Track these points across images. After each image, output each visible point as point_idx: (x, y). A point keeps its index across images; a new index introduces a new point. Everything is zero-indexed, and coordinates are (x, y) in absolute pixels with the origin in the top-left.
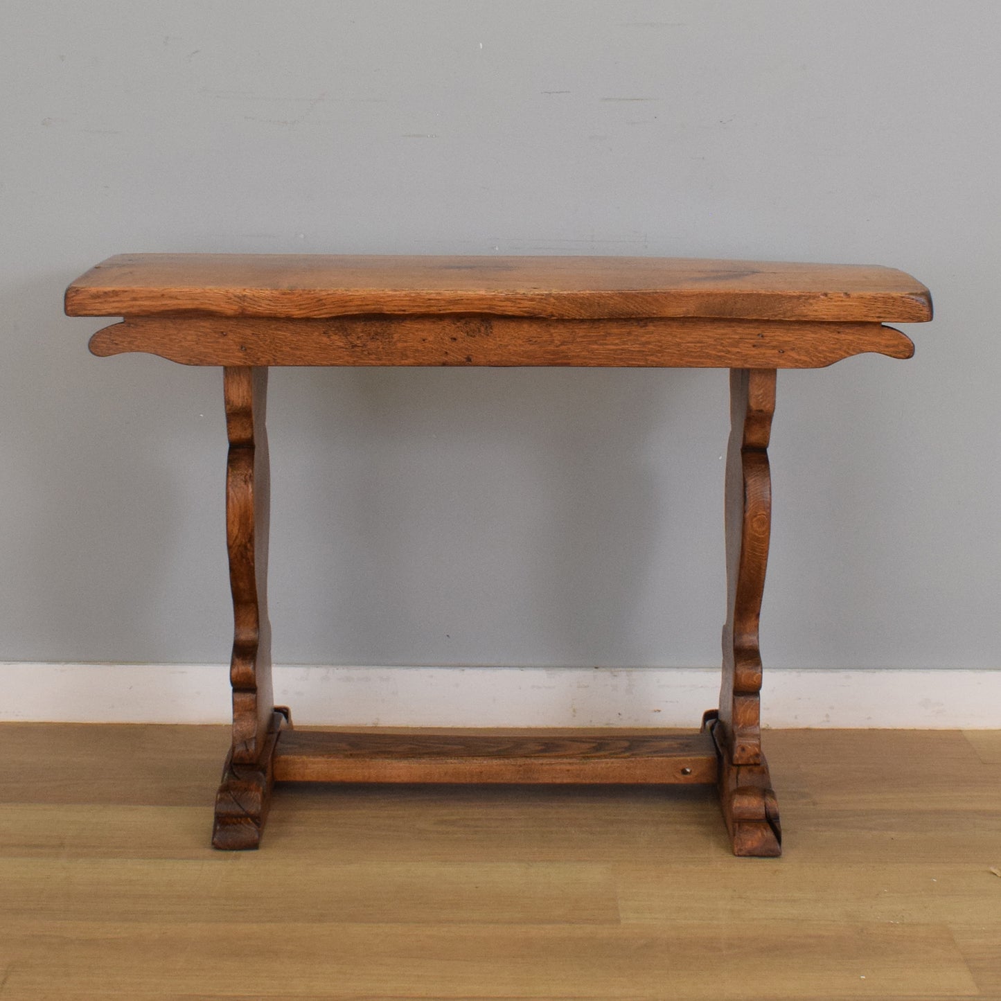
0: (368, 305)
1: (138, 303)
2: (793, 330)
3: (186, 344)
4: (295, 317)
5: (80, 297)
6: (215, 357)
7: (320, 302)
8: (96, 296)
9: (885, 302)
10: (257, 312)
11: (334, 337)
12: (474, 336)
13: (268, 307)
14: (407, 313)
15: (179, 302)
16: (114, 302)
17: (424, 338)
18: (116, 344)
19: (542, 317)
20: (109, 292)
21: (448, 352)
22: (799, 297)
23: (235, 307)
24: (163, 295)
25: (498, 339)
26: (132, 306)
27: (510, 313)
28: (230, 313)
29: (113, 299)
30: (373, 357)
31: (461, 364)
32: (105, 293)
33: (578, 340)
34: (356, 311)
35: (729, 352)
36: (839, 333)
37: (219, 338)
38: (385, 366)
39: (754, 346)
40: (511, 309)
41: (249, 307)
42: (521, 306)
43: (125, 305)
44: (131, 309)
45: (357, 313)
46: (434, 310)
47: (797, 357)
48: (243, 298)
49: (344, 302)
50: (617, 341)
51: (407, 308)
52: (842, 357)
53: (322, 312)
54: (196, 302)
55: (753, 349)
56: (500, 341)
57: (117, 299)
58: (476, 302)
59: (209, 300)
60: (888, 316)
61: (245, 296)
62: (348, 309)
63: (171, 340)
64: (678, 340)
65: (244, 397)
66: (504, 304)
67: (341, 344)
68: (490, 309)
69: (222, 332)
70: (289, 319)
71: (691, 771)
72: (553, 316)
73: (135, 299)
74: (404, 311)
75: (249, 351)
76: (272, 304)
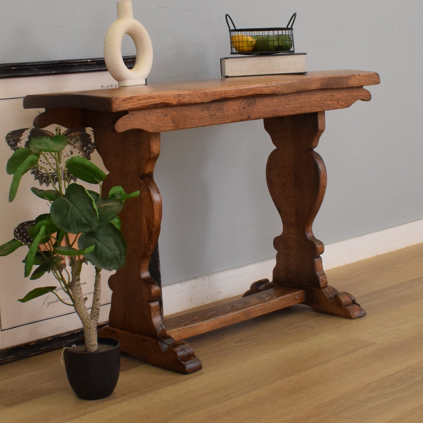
0: (222, 94)
1: (141, 102)
2: (341, 92)
3: (152, 122)
4: (197, 102)
5: (118, 101)
6: (163, 127)
7: (206, 94)
8: (124, 100)
9: (369, 77)
10: (184, 102)
11: (205, 112)
12: (250, 106)
13: (188, 99)
14: (235, 96)
15: (155, 100)
16: (131, 102)
17: (234, 109)
18: (126, 125)
19: (277, 94)
20: (129, 97)
21: (243, 114)
22: (347, 77)
23: (177, 100)
24: (150, 97)
25: (258, 106)
26: (138, 104)
27: (267, 93)
28: (175, 103)
29: (130, 101)
30: (218, 120)
31: (246, 120)
32: (128, 98)
33: (282, 104)
34: (218, 97)
35: (324, 104)
36: (353, 92)
37: (164, 117)
38: (222, 124)
39: (331, 100)
40: (267, 91)
41: (182, 99)
42: (270, 89)
43: (136, 103)
44: (138, 106)
45: (219, 98)
46: (243, 94)
47: (342, 103)
48: (179, 95)
49: (214, 94)
50: (293, 103)
51: (235, 94)
52: (354, 102)
53: (207, 99)
54: (162, 99)
55: (330, 102)
56: (258, 107)
57: (132, 101)
58: (257, 89)
59: (167, 98)
60: (370, 82)
61: (180, 94)
62: (216, 96)
63: (147, 120)
64: (310, 100)
65: (158, 149)
66: (264, 89)
67: (207, 115)
68: (260, 92)
69: (166, 114)
70: (196, 104)
71: (298, 298)
72: (280, 93)
73: (139, 100)
74: (234, 95)
75: (175, 123)
76: (190, 97)
